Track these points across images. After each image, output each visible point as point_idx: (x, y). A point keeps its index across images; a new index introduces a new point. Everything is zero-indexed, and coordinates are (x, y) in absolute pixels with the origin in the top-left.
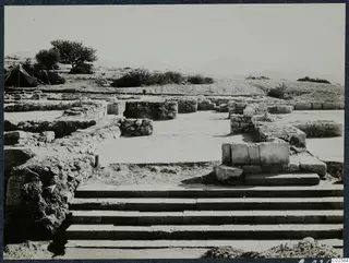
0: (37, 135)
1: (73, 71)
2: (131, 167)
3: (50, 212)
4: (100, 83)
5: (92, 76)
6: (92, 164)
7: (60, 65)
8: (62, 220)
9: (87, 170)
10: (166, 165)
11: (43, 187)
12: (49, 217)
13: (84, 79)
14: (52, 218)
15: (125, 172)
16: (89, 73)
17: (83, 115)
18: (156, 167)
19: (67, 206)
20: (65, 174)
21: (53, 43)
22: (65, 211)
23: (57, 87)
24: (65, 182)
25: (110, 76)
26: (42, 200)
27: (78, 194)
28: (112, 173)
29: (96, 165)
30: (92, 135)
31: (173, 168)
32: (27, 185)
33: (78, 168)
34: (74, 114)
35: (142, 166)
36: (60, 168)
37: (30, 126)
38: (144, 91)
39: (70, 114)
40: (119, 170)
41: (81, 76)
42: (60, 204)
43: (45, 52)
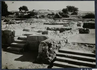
0: (55, 32)
1: (72, 14)
2: (78, 44)
3: (50, 56)
4: (79, 17)
5: (77, 15)
6: (65, 42)
7: (69, 13)
8: (53, 59)
9: (63, 44)
10: (90, 44)
11: (48, 48)
12: (49, 57)
13: (74, 16)
14: (50, 58)
15: (76, 45)
16: (76, 14)
17: (69, 26)
18: (87, 45)
19: (55, 55)
20: (55, 45)
21: (67, 7)
22: (54, 56)
23: (67, 18)
24: (55, 47)
25: (82, 15)
26: (48, 52)
27: (60, 51)
28: (72, 45)
29: (67, 43)
30: (69, 33)
31: (92, 46)
32: (44, 47)
33: (60, 43)
34: (66, 26)
35: (82, 44)
36: (54, 43)
37: (54, 29)
38: (91, 20)
39: (65, 26)
40: (74, 44)
41: (74, 15)
42: (53, 54)
43: (64, 9)
